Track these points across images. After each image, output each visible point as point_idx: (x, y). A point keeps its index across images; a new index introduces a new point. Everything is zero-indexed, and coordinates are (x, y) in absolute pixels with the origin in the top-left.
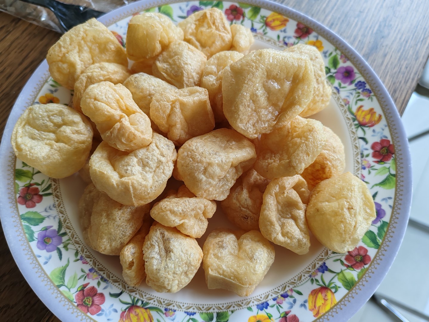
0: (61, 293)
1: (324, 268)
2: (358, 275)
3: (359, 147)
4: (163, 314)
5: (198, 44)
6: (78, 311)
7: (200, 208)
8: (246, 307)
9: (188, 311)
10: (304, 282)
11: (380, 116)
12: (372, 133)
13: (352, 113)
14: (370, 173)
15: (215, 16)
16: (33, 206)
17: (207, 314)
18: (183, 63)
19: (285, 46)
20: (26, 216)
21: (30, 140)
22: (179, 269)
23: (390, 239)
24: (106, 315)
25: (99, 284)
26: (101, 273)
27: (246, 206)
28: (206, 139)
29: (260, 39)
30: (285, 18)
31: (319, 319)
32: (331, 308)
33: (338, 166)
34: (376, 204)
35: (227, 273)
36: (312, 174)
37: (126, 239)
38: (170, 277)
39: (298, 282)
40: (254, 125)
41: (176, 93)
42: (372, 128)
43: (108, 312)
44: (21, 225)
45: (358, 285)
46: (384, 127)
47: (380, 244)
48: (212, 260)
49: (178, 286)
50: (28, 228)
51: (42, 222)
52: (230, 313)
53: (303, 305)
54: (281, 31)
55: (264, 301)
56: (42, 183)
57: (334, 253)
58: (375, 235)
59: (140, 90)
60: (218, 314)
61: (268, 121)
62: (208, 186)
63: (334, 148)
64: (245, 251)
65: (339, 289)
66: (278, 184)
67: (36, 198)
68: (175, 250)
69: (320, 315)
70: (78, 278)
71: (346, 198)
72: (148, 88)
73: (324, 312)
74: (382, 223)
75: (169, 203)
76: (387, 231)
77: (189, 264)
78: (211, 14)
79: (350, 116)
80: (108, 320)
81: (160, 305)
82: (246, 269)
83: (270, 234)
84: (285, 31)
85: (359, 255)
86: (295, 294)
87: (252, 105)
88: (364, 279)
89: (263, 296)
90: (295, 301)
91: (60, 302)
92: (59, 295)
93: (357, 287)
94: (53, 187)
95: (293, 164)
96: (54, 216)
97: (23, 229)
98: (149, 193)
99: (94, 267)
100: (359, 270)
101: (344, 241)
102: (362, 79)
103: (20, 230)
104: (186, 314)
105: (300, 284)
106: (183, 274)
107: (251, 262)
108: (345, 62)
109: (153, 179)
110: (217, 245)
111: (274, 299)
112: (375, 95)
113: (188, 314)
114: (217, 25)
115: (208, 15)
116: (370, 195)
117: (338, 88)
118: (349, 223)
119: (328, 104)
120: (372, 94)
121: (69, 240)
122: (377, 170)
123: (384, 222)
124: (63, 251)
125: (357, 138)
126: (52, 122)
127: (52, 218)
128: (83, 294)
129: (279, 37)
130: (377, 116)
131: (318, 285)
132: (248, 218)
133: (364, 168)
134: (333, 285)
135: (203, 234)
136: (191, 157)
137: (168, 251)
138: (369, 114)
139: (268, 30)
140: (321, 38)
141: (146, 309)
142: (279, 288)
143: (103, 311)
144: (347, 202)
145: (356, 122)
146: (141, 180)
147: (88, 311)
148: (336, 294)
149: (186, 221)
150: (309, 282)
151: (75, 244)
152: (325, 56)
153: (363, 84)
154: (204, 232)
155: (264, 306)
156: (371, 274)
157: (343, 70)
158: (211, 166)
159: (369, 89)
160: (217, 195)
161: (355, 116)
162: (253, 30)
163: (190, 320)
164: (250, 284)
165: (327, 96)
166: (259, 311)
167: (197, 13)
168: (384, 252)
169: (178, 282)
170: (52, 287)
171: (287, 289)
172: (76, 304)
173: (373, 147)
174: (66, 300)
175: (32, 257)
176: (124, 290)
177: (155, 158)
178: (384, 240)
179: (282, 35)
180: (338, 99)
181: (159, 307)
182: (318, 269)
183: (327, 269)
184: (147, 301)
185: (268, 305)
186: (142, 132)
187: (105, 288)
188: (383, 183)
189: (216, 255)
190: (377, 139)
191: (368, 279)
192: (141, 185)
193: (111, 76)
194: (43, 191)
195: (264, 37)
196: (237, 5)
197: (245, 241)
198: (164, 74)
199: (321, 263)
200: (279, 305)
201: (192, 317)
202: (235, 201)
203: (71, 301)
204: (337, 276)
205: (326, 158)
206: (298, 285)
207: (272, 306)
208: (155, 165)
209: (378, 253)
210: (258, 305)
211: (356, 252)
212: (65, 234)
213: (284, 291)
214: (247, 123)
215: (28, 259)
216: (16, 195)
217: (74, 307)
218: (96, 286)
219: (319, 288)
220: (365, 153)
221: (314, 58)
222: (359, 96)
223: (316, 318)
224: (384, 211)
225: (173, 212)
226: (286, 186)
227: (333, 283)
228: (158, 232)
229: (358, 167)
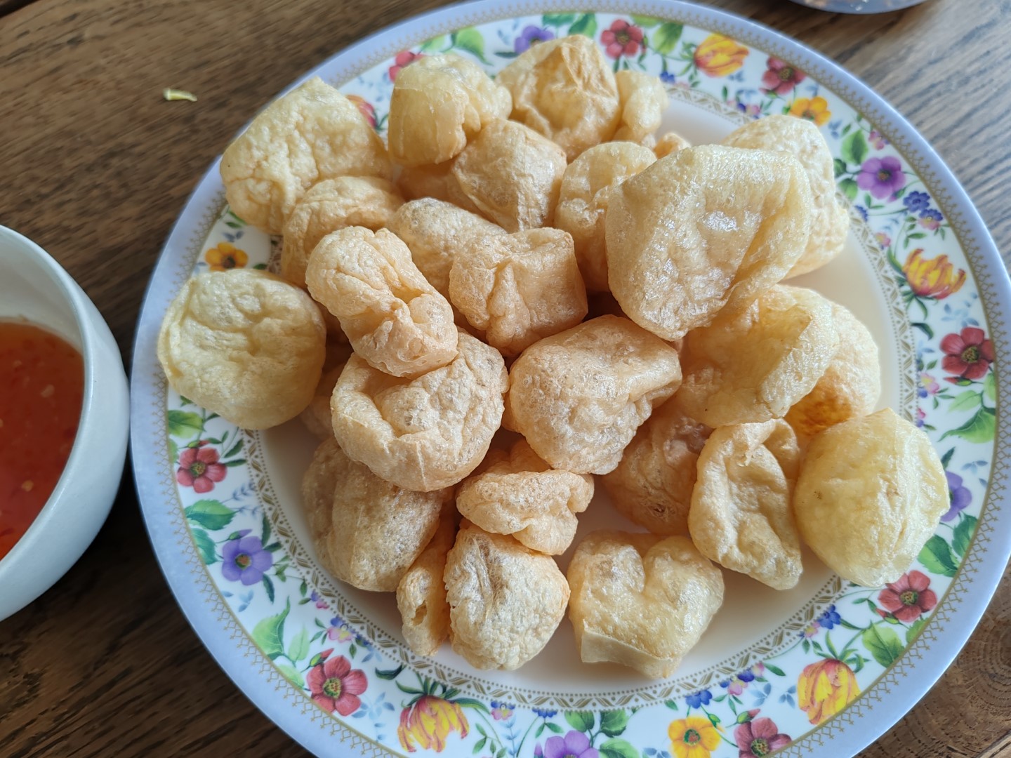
0: (279, 672)
1: (832, 619)
2: (908, 635)
3: (911, 346)
4: (489, 713)
5: (544, 122)
6: (315, 708)
7: (562, 495)
8: (663, 700)
9: (541, 707)
10: (787, 648)
11: (962, 274)
12: (944, 314)
13: (896, 267)
14: (937, 404)
15: (581, 56)
16: (209, 488)
17: (581, 714)
18: (518, 176)
19: (741, 113)
20: (197, 510)
21: (198, 350)
22: (522, 622)
23: (980, 554)
24: (371, 714)
25: (353, 650)
26: (357, 627)
27: (660, 485)
28: (570, 343)
29: (683, 97)
30: (741, 46)
31: (820, 727)
32: (849, 706)
33: (864, 395)
34: (950, 476)
35: (623, 631)
36: (806, 411)
37: (409, 559)
38: (505, 639)
39: (776, 648)
40: (676, 313)
41: (504, 244)
42: (943, 302)
43: (374, 711)
44: (188, 530)
45: (907, 655)
46: (970, 300)
47: (957, 566)
48: (588, 602)
49: (521, 658)
50: (202, 536)
51: (228, 522)
52: (628, 713)
53: (787, 698)
54: (732, 78)
55: (701, 688)
56: (224, 438)
57: (854, 585)
58: (947, 545)
59: (426, 239)
60: (603, 714)
61: (708, 300)
62: (577, 447)
63: (855, 354)
64: (659, 584)
65: (865, 664)
66: (731, 437)
67: (213, 471)
68: (512, 583)
69: (823, 720)
70: (310, 638)
71: (883, 471)
72: (442, 233)
73: (833, 713)
74: (963, 519)
75: (497, 484)
76: (975, 536)
77: (541, 612)
78: (572, 51)
79: (892, 274)
80: (377, 725)
81: (481, 695)
82: (664, 623)
83: (714, 548)
84: (739, 77)
85: (911, 589)
86: (768, 674)
87: (669, 266)
88: (920, 643)
89: (699, 678)
90: (768, 689)
91: (277, 689)
92: (274, 676)
93: (905, 661)
94: (247, 446)
95: (765, 397)
96: (252, 508)
97: (191, 538)
98: (455, 467)
99: (341, 615)
100: (910, 624)
101: (877, 564)
102: (921, 188)
103: (187, 540)
104: (536, 714)
105: (780, 652)
106: (530, 631)
107: (675, 608)
108: (880, 147)
109: (463, 436)
110: (598, 570)
111: (724, 685)
112: (951, 225)
113: (540, 715)
114: (586, 76)
115: (565, 52)
116: (935, 458)
117: (865, 207)
118: (890, 525)
119: (840, 248)
120: (944, 222)
121: (286, 558)
122: (953, 397)
123: (968, 517)
124: (275, 581)
125: (907, 324)
126: (241, 311)
127: (248, 513)
128: (322, 672)
129: (725, 91)
130: (953, 275)
131: (820, 654)
132: (663, 511)
133: (924, 395)
134: (851, 656)
135: (568, 546)
136: (541, 387)
137: (497, 585)
138: (935, 269)
139: (701, 75)
140: (824, 93)
141: (453, 702)
142: (733, 660)
143: (365, 707)
144: (886, 479)
145: (907, 288)
146: (440, 440)
147: (335, 708)
148: (858, 675)
149: (533, 522)
150: (800, 648)
151: (299, 567)
152: (835, 134)
153: (922, 198)
154: (570, 542)
155: (701, 699)
156: (936, 633)
157: (875, 167)
158: (585, 405)
159: (935, 212)
160: (597, 464)
161: (904, 274)
162: (666, 76)
163: (546, 727)
164: (673, 655)
165: (839, 233)
166: (692, 709)
167: (538, 46)
168: (966, 584)
169: (521, 648)
170: (259, 659)
171: (752, 662)
172: (309, 694)
173: (945, 346)
174: (289, 686)
175: (214, 597)
176: (405, 663)
177: (466, 391)
178: (966, 557)
179: (734, 87)
180: (865, 233)
181: (480, 700)
182: (819, 621)
183: (838, 620)
184: (454, 687)
185: (710, 696)
186: (438, 337)
187: (366, 659)
188: (967, 428)
189: (597, 593)
190: (955, 328)
191: (929, 642)
192: (439, 451)
193: (361, 207)
194: (227, 456)
195: (692, 94)
196: (629, 20)
197: (658, 561)
198: (473, 198)
199: (825, 607)
200: (735, 698)
201: (548, 720)
202: (633, 473)
203: (298, 688)
204: (861, 636)
205: (838, 377)
206: (775, 654)
207: (719, 700)
208: (467, 405)
209: (952, 585)
210: (688, 697)
211: (905, 584)
212: (277, 546)
213: (746, 668)
214: (661, 309)
215: (207, 601)
216: (172, 467)
217: (306, 701)
218: (347, 656)
219: (821, 662)
220: (927, 359)
221: (809, 148)
222: (912, 227)
223: (815, 726)
224: (967, 491)
225: (507, 505)
226: (749, 443)
227: (853, 650)
228: (476, 545)
229: (911, 391)
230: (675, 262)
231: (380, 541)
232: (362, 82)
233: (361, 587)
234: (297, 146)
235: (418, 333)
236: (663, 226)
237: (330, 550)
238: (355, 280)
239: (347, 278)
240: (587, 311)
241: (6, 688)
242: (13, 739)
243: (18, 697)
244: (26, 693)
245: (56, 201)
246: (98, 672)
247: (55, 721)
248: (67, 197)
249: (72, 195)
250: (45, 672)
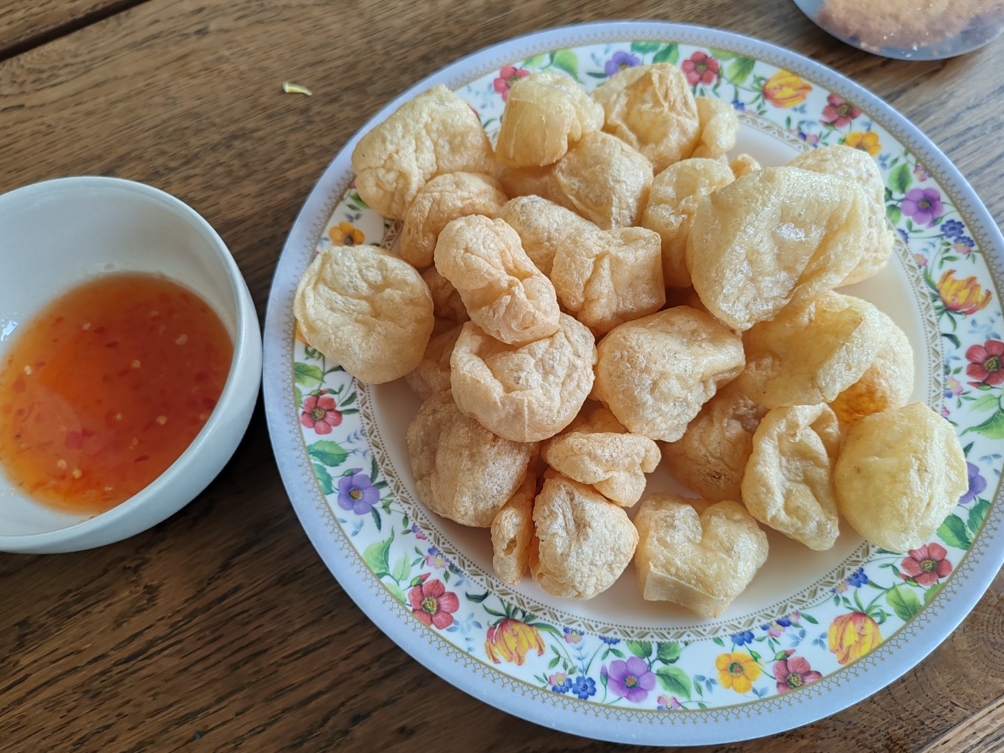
0: (386, 589)
1: (860, 579)
2: (926, 595)
3: (940, 353)
4: (561, 636)
5: (633, 137)
6: (415, 621)
7: (638, 454)
8: (711, 637)
9: (606, 635)
10: (820, 601)
11: (989, 294)
12: (970, 327)
13: (931, 284)
14: (960, 405)
15: (669, 82)
16: (328, 431)
17: (640, 644)
18: (613, 181)
19: (801, 141)
20: (318, 448)
21: (329, 312)
22: (600, 557)
23: (991, 533)
24: (462, 630)
25: (446, 576)
26: (450, 557)
27: (718, 455)
28: (652, 326)
29: (750, 123)
30: (806, 82)
31: (848, 667)
32: (873, 651)
33: (899, 390)
34: (970, 465)
35: (684, 572)
36: (848, 401)
37: (502, 500)
38: (586, 570)
39: (811, 601)
40: (747, 307)
41: (600, 238)
42: (970, 317)
43: (465, 628)
44: (310, 464)
45: (924, 612)
46: (994, 317)
47: (971, 541)
48: (653, 546)
49: (596, 588)
50: (323, 471)
51: (343, 460)
52: (682, 645)
53: (819, 642)
54: (795, 110)
55: (745, 629)
56: (341, 390)
57: (881, 551)
58: (963, 523)
59: (532, 230)
60: (659, 645)
61: (774, 298)
62: (655, 415)
63: (894, 354)
64: (716, 537)
65: (888, 618)
66: (785, 416)
67: (331, 417)
68: (594, 524)
69: (849, 662)
70: (411, 563)
71: (915, 452)
72: (547, 226)
73: (859, 656)
74: (978, 502)
75: (585, 441)
76: (988, 517)
77: (616, 551)
78: (661, 77)
79: (927, 290)
80: (467, 639)
81: (556, 621)
82: (719, 568)
83: (764, 510)
84: (802, 110)
85: (930, 558)
86: (803, 621)
87: (745, 267)
88: (936, 603)
89: (743, 621)
90: (803, 634)
91: (384, 602)
92: (382, 591)
93: (923, 617)
94: (360, 398)
95: (819, 382)
96: (363, 451)
97: (312, 471)
98: (554, 422)
99: (436, 546)
100: (928, 587)
101: (905, 530)
102: (957, 218)
103: (309, 473)
104: (602, 641)
105: (814, 604)
106: (606, 567)
107: (730, 556)
108: (923, 180)
109: (561, 397)
110: (662, 522)
111: (764, 628)
112: (981, 251)
113: (605, 642)
114: (672, 100)
115: (655, 78)
116: (958, 446)
117: (907, 231)
118: (919, 497)
119: (884, 264)
120: (976, 248)
121: (392, 494)
122: (975, 399)
123: (982, 501)
124: (382, 513)
125: (938, 334)
126: (366, 281)
127: (360, 454)
128: (422, 591)
129: (789, 121)
130: (982, 293)
131: (848, 608)
132: (720, 478)
133: (950, 396)
134: (876, 610)
135: (637, 500)
136: (628, 361)
137: (580, 525)
138: (966, 288)
139: (768, 105)
140: (876, 128)
141: (531, 626)
142: (773, 608)
143: (457, 623)
144: (917, 459)
145: (939, 303)
146: (543, 398)
147: (432, 622)
148: (880, 627)
149: (614, 474)
150: (832, 601)
151: (402, 503)
152: (883, 165)
153: (957, 226)
154: (639, 497)
155: (745, 638)
156: (950, 595)
157: (919, 196)
158: (665, 379)
159: (969, 238)
160: (667, 432)
161: (938, 291)
162: (738, 104)
163: (610, 652)
164: (726, 595)
165: (885, 250)
166: (737, 646)
167: (629, 70)
168: (978, 557)
169: (597, 580)
170: (369, 576)
171: (789, 611)
172: (411, 609)
173: (969, 355)
174: (394, 600)
175: (332, 522)
176: (490, 590)
177: (565, 359)
178: (979, 535)
179: (796, 118)
180: (905, 253)
181: (554, 625)
182: (849, 580)
183: (865, 580)
184: (532, 613)
185: (752, 636)
186: (545, 312)
187: (458, 584)
188: (985, 426)
189: (662, 541)
190: (980, 340)
191: (944, 602)
192: (542, 407)
193: (474, 199)
194: (343, 405)
195: (759, 121)
196: (709, 53)
197: (714, 519)
198: (572, 198)
199: (854, 569)
200: (774, 639)
201: (612, 646)
202: (696, 444)
203: (402, 603)
204: (885, 595)
205: (878, 373)
206: (810, 606)
207: (760, 640)
208: (565, 372)
209: (966, 557)
210: (733, 636)
211: (925, 554)
212: (384, 484)
213: (784, 615)
214: (734, 302)
215: (326, 525)
216: (297, 410)
217: (408, 614)
218: (442, 580)
219: (850, 614)
220: (954, 365)
221: (865, 176)
222: (948, 250)
223: (842, 666)
224: (983, 479)
225: (594, 458)
226: (800, 423)
227: (878, 606)
228: (563, 491)
229: (938, 392)
230: (751, 263)
231: (481, 482)
232: (470, 90)
233: (460, 521)
234: (423, 143)
235: (531, 308)
236: (745, 231)
237: (433, 488)
238: (480, 260)
239: (473, 257)
240: (665, 302)
241: (128, 596)
242: (133, 640)
243: (139, 604)
244: (145, 601)
245: (183, 174)
246: (210, 587)
247: (170, 627)
248: (192, 172)
249: (197, 171)
250: (163, 584)
